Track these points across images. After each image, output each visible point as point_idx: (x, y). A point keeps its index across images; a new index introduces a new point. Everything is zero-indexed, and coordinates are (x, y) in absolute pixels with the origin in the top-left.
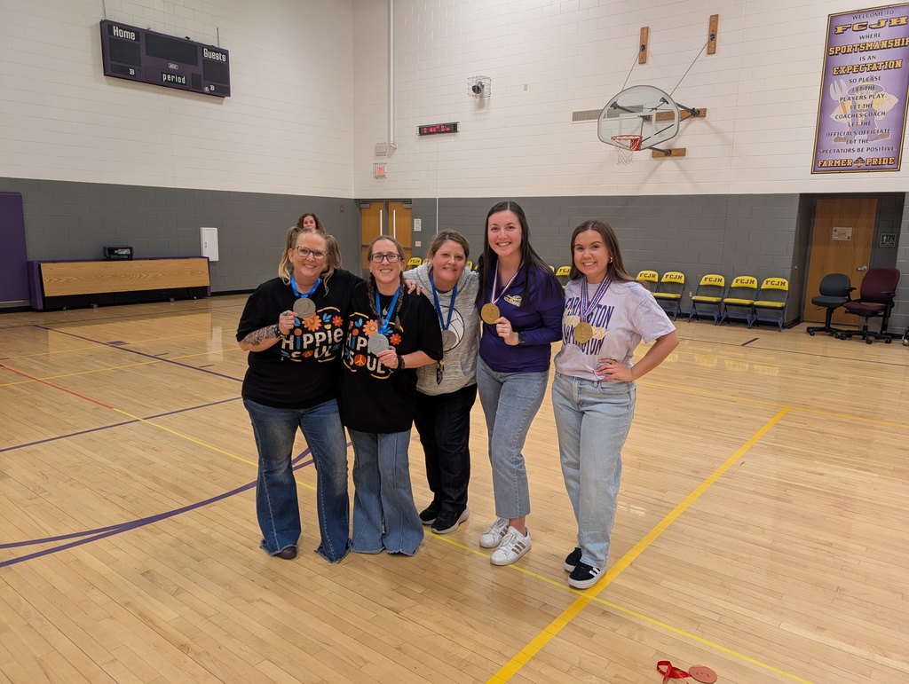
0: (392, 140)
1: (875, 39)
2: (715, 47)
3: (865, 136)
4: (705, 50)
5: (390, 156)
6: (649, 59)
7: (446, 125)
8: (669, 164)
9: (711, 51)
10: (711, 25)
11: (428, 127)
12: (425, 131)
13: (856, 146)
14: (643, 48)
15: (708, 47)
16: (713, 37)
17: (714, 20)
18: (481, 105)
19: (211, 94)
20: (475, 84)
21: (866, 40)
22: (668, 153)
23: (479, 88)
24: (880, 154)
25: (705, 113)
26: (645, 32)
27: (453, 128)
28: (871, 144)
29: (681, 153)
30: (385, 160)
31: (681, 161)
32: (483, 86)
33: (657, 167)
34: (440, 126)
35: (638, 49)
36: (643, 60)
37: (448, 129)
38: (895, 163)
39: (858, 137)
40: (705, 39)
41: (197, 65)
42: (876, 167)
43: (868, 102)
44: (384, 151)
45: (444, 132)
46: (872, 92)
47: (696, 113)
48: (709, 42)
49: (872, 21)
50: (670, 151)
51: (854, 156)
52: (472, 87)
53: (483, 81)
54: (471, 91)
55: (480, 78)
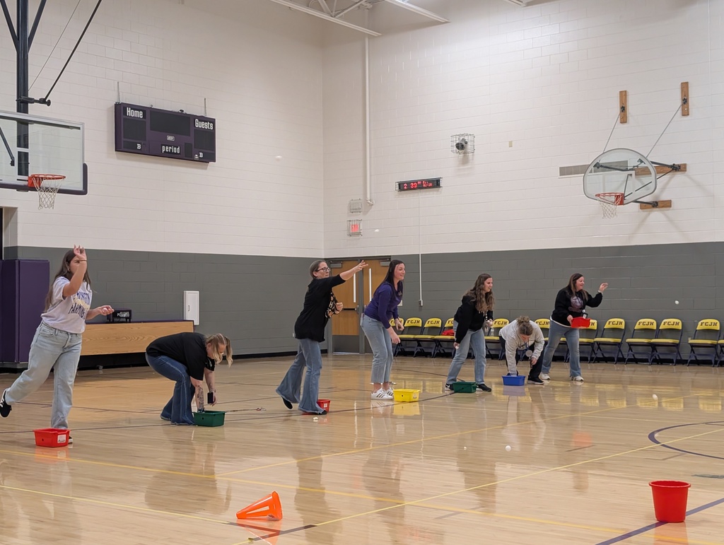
0: (368, 196)
2: (688, 110)
4: (680, 112)
5: (366, 213)
6: (630, 119)
7: (429, 181)
8: (656, 214)
9: (685, 113)
10: (682, 91)
11: (409, 183)
12: (404, 187)
14: (623, 109)
15: (682, 110)
16: (685, 101)
17: (685, 87)
18: (465, 161)
19: (200, 160)
20: (458, 142)
22: (655, 205)
23: (463, 146)
25: (685, 168)
26: (623, 95)
27: (436, 183)
29: (667, 204)
30: (360, 216)
31: (669, 212)
32: (466, 143)
33: (644, 220)
34: (422, 181)
35: (618, 110)
36: (623, 120)
37: (431, 185)
40: (679, 103)
41: (189, 135)
44: (359, 207)
45: (425, 188)
47: (676, 168)
48: (682, 105)
50: (657, 203)
52: (455, 144)
53: (466, 138)
54: (455, 148)
55: (462, 135)
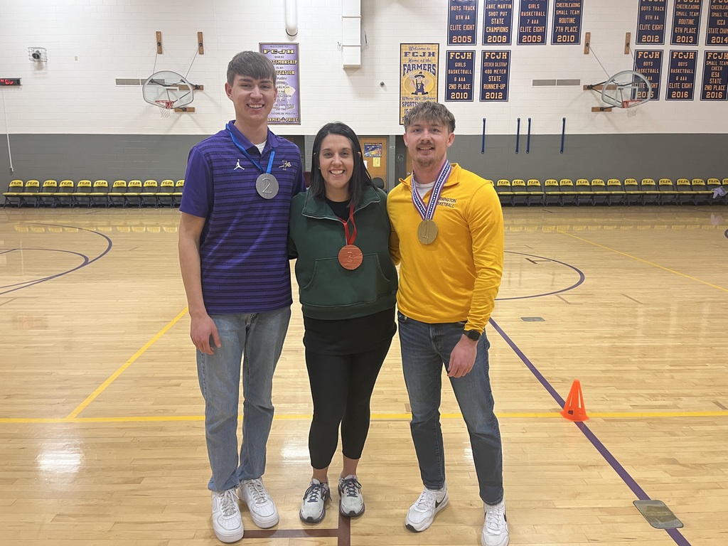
1: (282, 59)
2: (203, 51)
3: (284, 107)
6: (164, 51)
7: (11, 80)
8: (185, 116)
9: (201, 52)
10: (198, 37)
13: (281, 111)
14: (159, 44)
15: (199, 50)
16: (201, 45)
17: (200, 35)
18: (40, 67)
20: (33, 53)
21: (278, 59)
22: (184, 110)
23: (38, 56)
24: (291, 116)
25: (203, 88)
26: (159, 35)
27: (16, 82)
28: (287, 111)
29: (192, 110)
31: (193, 115)
32: (40, 54)
33: (178, 118)
34: (4, 79)
35: (155, 44)
36: (160, 51)
37: (12, 83)
38: (297, 121)
39: (281, 107)
40: (197, 46)
42: (290, 122)
43: (283, 90)
45: (8, 85)
46: (284, 85)
47: (197, 88)
48: (199, 47)
49: (279, 50)
50: (186, 109)
51: (281, 117)
52: (31, 54)
53: (40, 50)
54: (32, 57)
55: (36, 48)
